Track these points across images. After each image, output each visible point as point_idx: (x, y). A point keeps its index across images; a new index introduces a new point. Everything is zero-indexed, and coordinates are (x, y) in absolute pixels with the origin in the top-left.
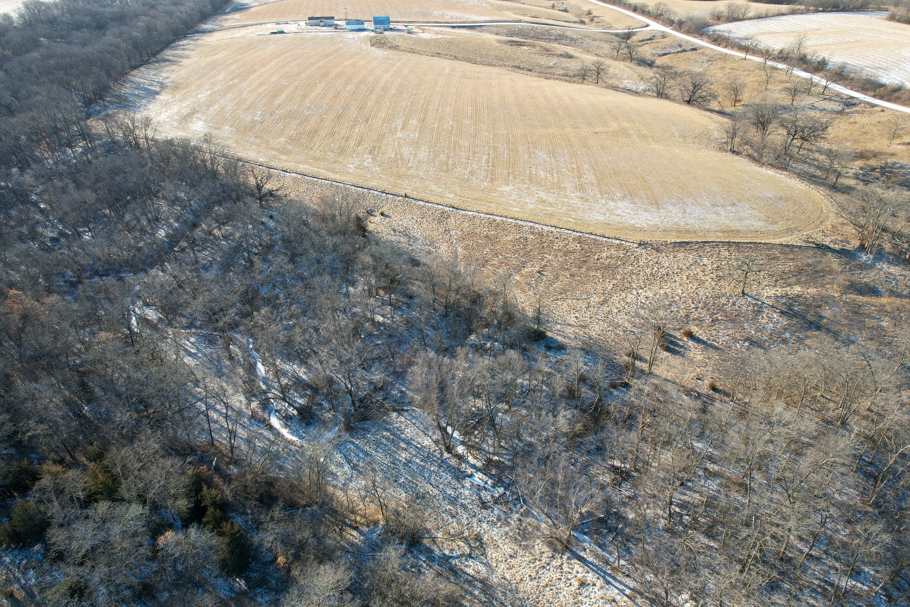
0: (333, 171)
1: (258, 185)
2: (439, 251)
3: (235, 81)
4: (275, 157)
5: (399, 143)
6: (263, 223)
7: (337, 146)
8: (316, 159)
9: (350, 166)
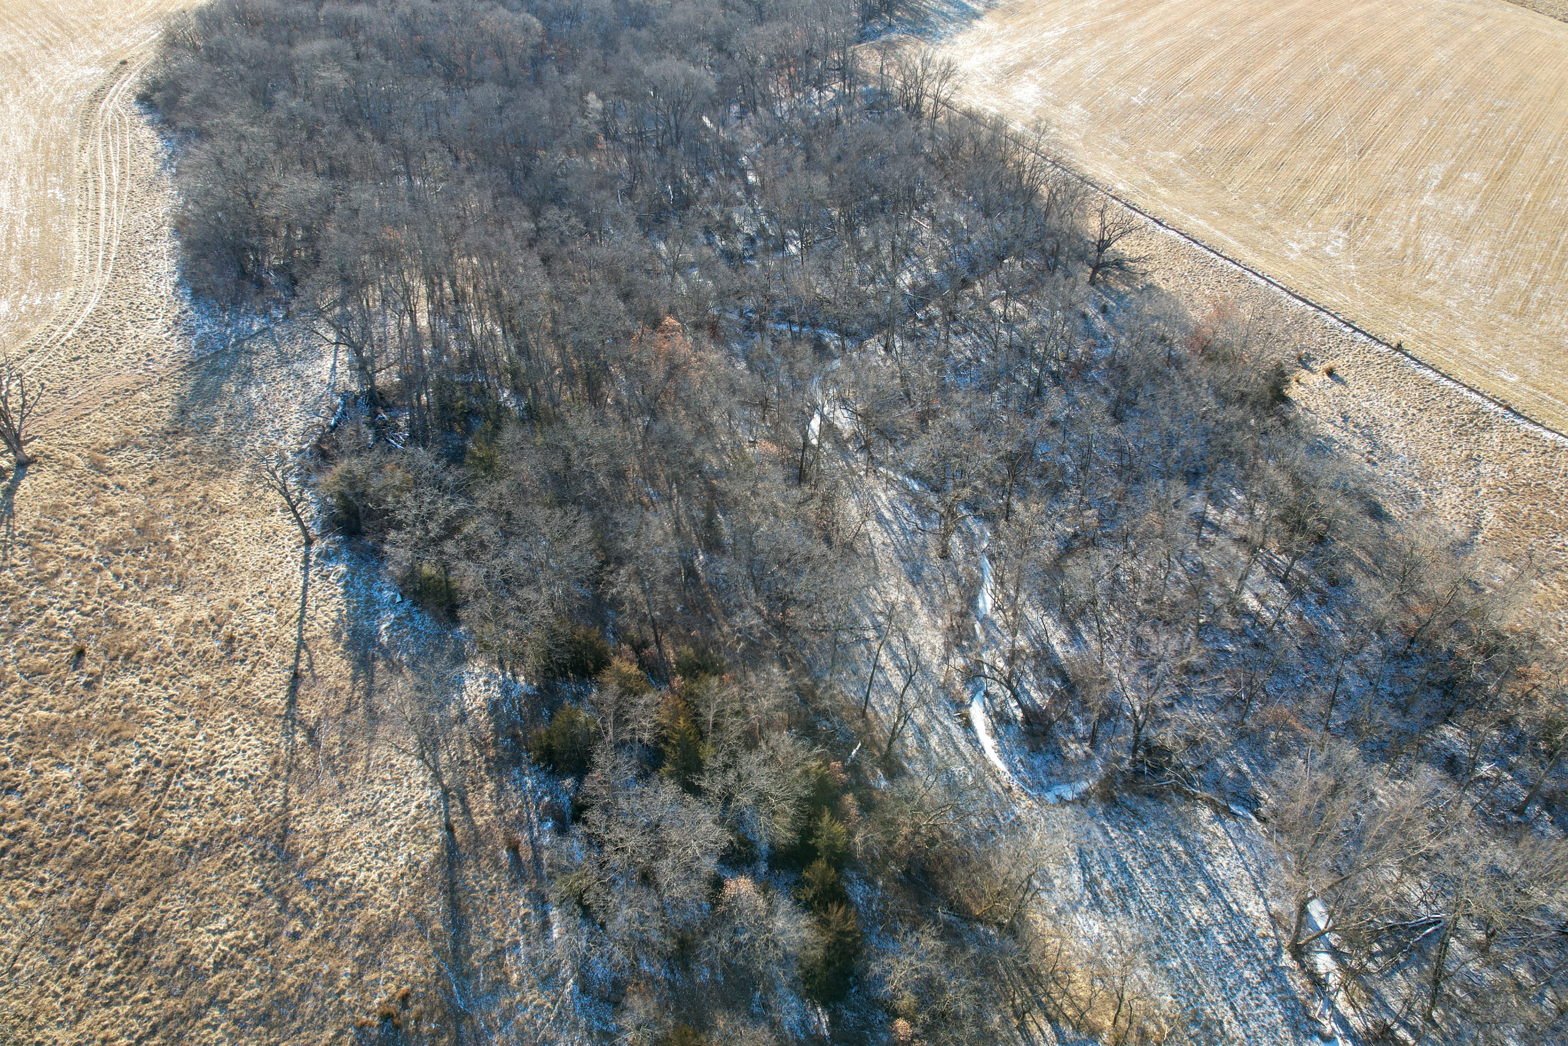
0: (1254, 247)
1: (1102, 240)
3: (1119, 15)
4: (1146, 188)
5: (1421, 218)
6: (1084, 316)
7: (1279, 194)
8: (1227, 212)
9: (1294, 245)
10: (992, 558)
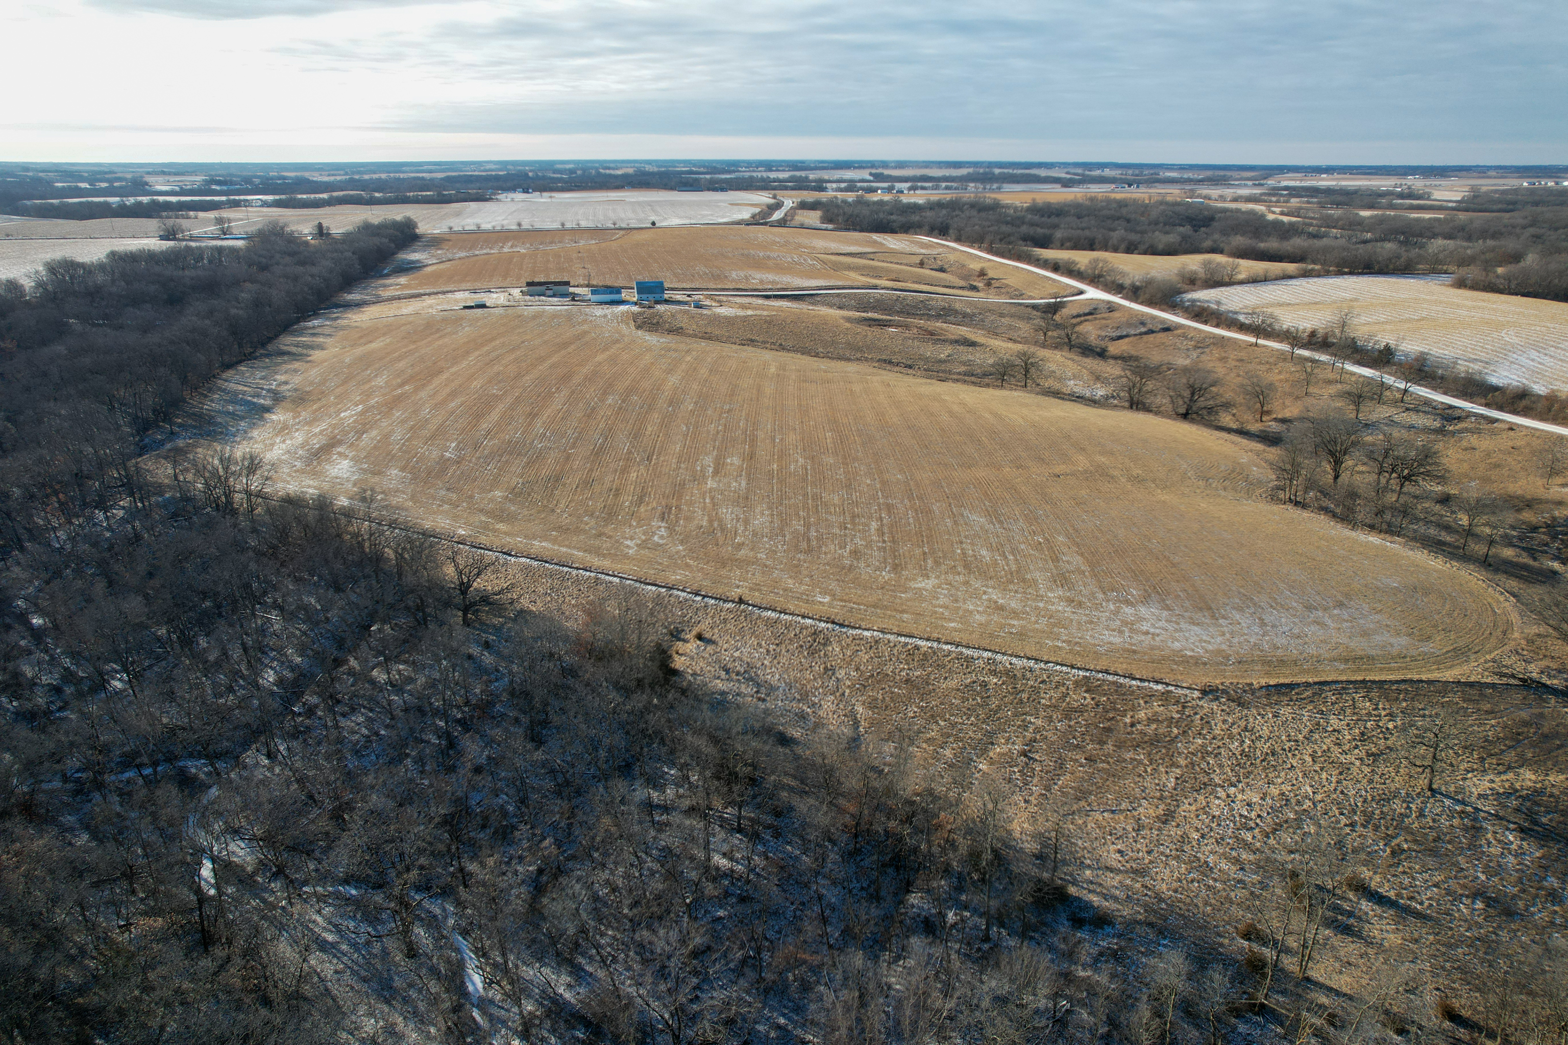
0: (597, 552)
1: (462, 583)
2: (821, 713)
3: (407, 388)
4: (486, 527)
5: (712, 498)
6: (470, 657)
7: (600, 505)
8: (561, 529)
9: (628, 542)
10: (465, 933)
